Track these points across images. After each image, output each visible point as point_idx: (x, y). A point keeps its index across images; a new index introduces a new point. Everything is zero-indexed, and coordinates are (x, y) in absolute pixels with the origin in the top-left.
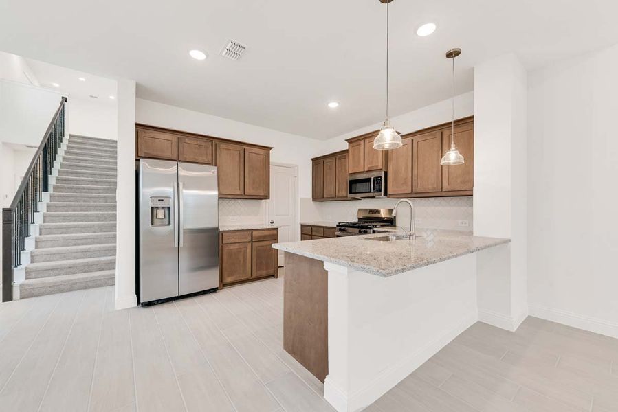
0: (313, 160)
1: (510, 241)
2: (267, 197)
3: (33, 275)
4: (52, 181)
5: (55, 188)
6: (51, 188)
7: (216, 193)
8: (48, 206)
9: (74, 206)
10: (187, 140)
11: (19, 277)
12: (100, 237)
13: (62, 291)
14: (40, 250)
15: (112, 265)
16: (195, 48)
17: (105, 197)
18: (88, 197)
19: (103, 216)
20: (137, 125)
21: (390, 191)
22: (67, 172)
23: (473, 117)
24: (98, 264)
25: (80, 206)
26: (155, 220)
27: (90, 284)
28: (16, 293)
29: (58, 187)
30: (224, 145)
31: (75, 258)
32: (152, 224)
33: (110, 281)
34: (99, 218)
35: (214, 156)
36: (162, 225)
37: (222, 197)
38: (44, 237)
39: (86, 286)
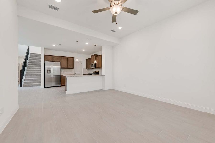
0: (86, 59)
1: (104, 75)
2: (73, 68)
3: (25, 83)
4: (27, 65)
5: (28, 66)
6: (27, 66)
7: (60, 67)
8: (27, 70)
9: (32, 70)
10: (55, 57)
11: (23, 84)
12: (38, 77)
13: (31, 86)
14: (26, 79)
15: (40, 82)
16: (53, 44)
17: (39, 68)
18: (35, 68)
19: (38, 72)
20: (45, 55)
21: (96, 67)
22: (30, 62)
23: (101, 55)
24: (37, 82)
25: (33, 70)
26: (48, 73)
27: (36, 85)
28: (22, 86)
29: (29, 66)
30: (63, 58)
31: (32, 80)
32: (47, 73)
33: (40, 85)
34: (37, 73)
35: (60, 60)
36: (49, 73)
37: (61, 68)
38: (26, 76)
39: (35, 86)
